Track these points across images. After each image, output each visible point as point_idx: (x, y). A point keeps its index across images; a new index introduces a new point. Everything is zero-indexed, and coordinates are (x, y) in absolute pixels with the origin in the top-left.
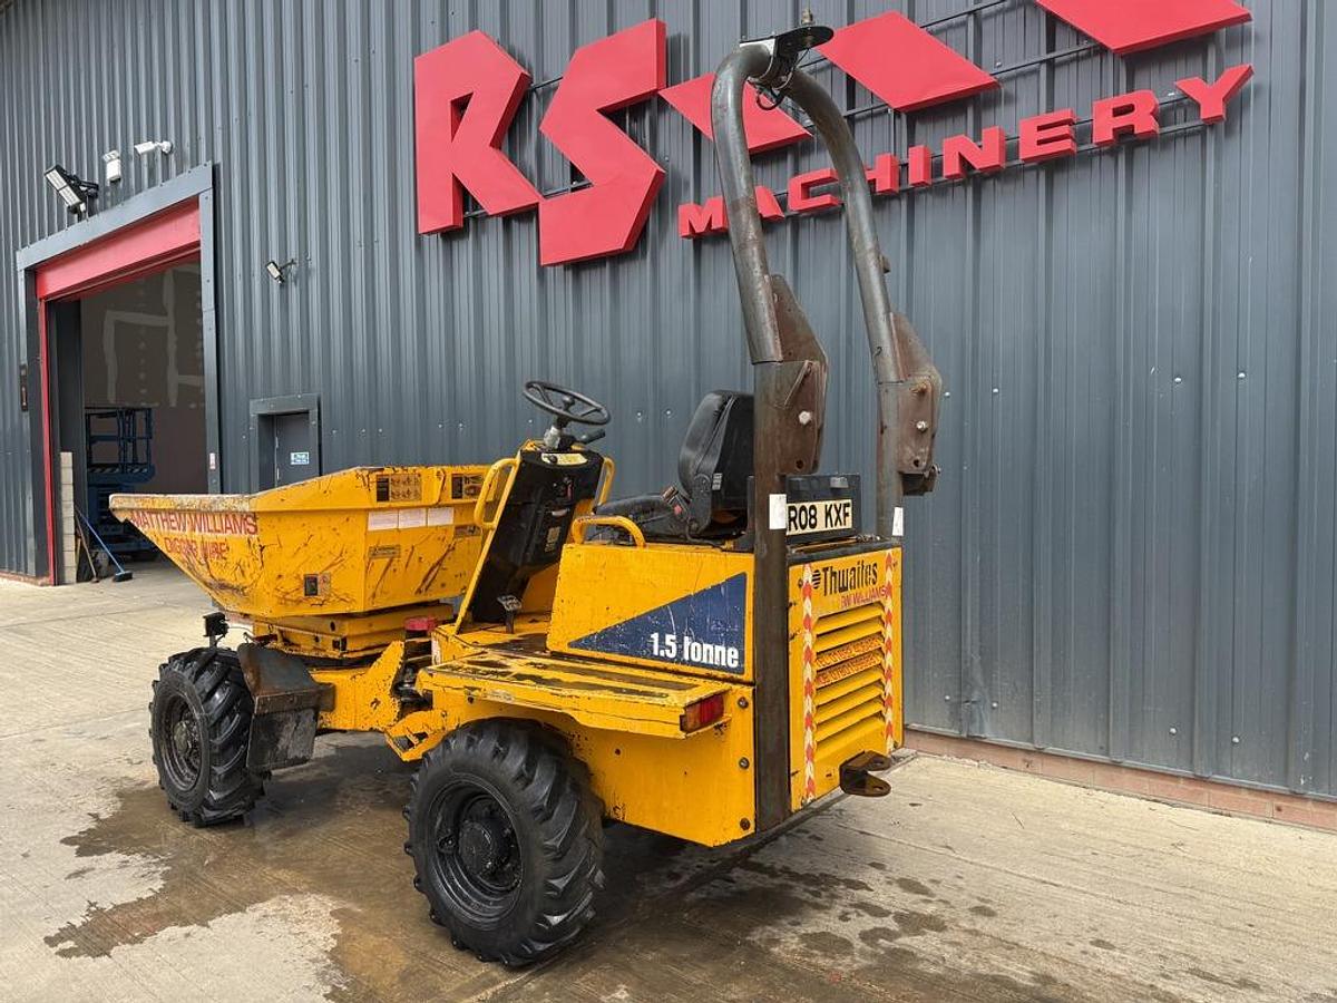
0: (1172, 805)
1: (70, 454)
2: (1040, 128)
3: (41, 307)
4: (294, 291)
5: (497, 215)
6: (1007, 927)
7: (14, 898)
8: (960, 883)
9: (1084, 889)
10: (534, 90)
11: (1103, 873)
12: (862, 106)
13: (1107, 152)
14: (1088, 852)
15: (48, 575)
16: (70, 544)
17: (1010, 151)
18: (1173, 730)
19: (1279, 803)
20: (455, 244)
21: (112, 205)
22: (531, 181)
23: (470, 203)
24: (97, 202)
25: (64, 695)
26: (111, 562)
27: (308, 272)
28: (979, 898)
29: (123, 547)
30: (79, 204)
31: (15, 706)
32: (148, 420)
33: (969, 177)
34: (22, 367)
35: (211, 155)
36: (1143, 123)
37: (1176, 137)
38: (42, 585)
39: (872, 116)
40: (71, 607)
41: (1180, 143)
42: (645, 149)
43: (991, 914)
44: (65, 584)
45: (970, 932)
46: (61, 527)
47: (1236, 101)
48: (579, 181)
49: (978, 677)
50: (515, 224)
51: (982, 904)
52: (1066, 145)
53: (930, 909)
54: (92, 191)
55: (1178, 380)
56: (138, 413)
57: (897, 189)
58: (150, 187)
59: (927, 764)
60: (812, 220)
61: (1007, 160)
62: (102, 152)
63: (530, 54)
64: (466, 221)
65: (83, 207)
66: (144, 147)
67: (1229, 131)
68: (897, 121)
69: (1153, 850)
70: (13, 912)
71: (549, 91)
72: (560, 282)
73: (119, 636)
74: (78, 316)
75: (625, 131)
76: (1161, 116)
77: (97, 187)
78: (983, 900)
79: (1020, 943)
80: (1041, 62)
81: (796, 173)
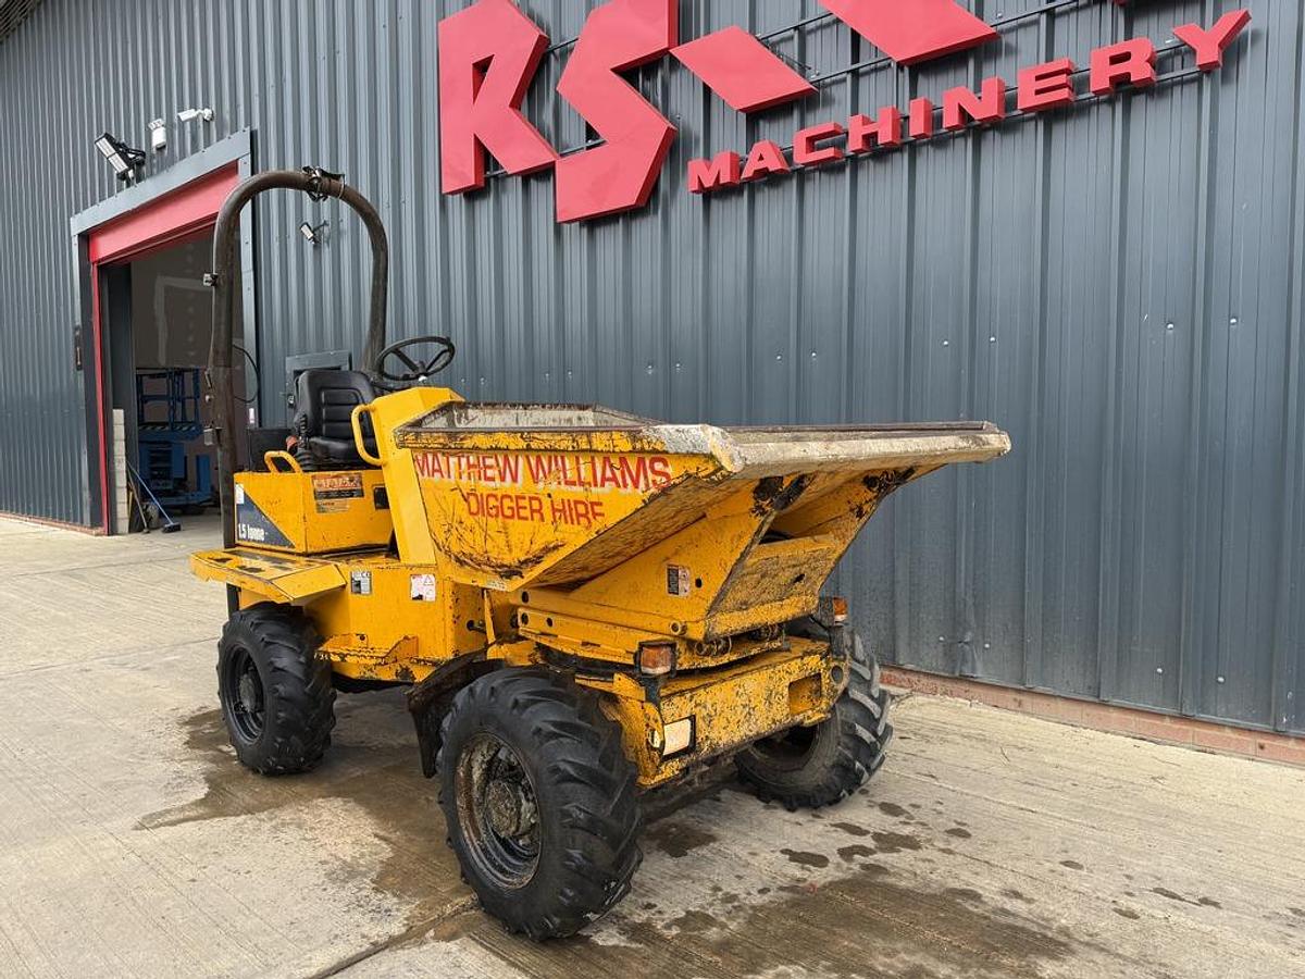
0: (1157, 743)
1: (122, 411)
2: (1038, 78)
3: (94, 270)
4: (327, 252)
5: (516, 174)
6: (981, 847)
7: (54, 804)
8: (939, 808)
9: (1060, 815)
10: (552, 51)
11: (1082, 803)
12: (866, 59)
13: (1104, 102)
14: (1068, 783)
15: (101, 526)
16: (122, 497)
17: (1009, 103)
18: (1160, 670)
19: (1262, 741)
20: (477, 203)
21: (158, 172)
22: (549, 141)
23: (492, 163)
24: (144, 168)
25: (112, 631)
26: (161, 515)
27: (339, 233)
28: (955, 821)
29: (173, 501)
30: (127, 171)
31: (65, 641)
32: (196, 379)
33: (969, 128)
34: (76, 329)
35: (249, 121)
36: (1139, 70)
37: (1174, 84)
38: (97, 535)
39: (876, 70)
40: (122, 555)
41: (1177, 90)
42: (657, 107)
43: (966, 835)
44: (118, 534)
45: (944, 851)
46: (114, 480)
47: (1233, 47)
48: (594, 140)
49: (972, 619)
50: (533, 183)
51: (959, 827)
52: (1064, 94)
53: (906, 831)
54: (140, 158)
55: (1170, 326)
56: (186, 374)
57: (898, 142)
58: (193, 153)
59: (920, 702)
60: (817, 174)
61: (1006, 111)
62: (148, 121)
63: (548, 17)
64: (487, 180)
65: (131, 174)
66: (188, 114)
67: (1225, 78)
68: (900, 75)
69: (1132, 783)
70: (54, 816)
71: (566, 52)
72: (575, 237)
73: (164, 580)
74: (129, 280)
75: (638, 90)
76: (1158, 63)
77: (143, 154)
78: (959, 824)
79: (992, 862)
80: (1042, 12)
81: (802, 127)
